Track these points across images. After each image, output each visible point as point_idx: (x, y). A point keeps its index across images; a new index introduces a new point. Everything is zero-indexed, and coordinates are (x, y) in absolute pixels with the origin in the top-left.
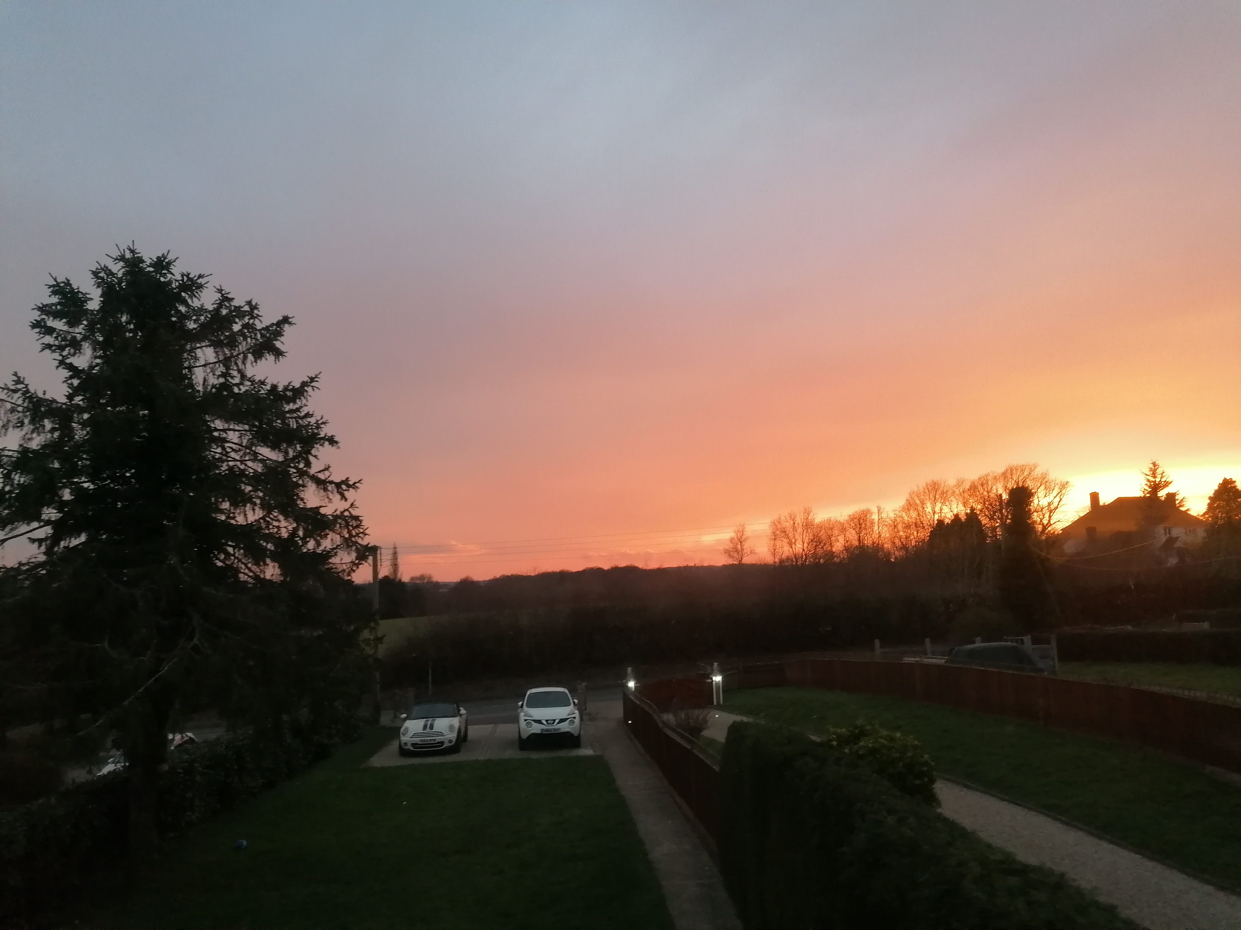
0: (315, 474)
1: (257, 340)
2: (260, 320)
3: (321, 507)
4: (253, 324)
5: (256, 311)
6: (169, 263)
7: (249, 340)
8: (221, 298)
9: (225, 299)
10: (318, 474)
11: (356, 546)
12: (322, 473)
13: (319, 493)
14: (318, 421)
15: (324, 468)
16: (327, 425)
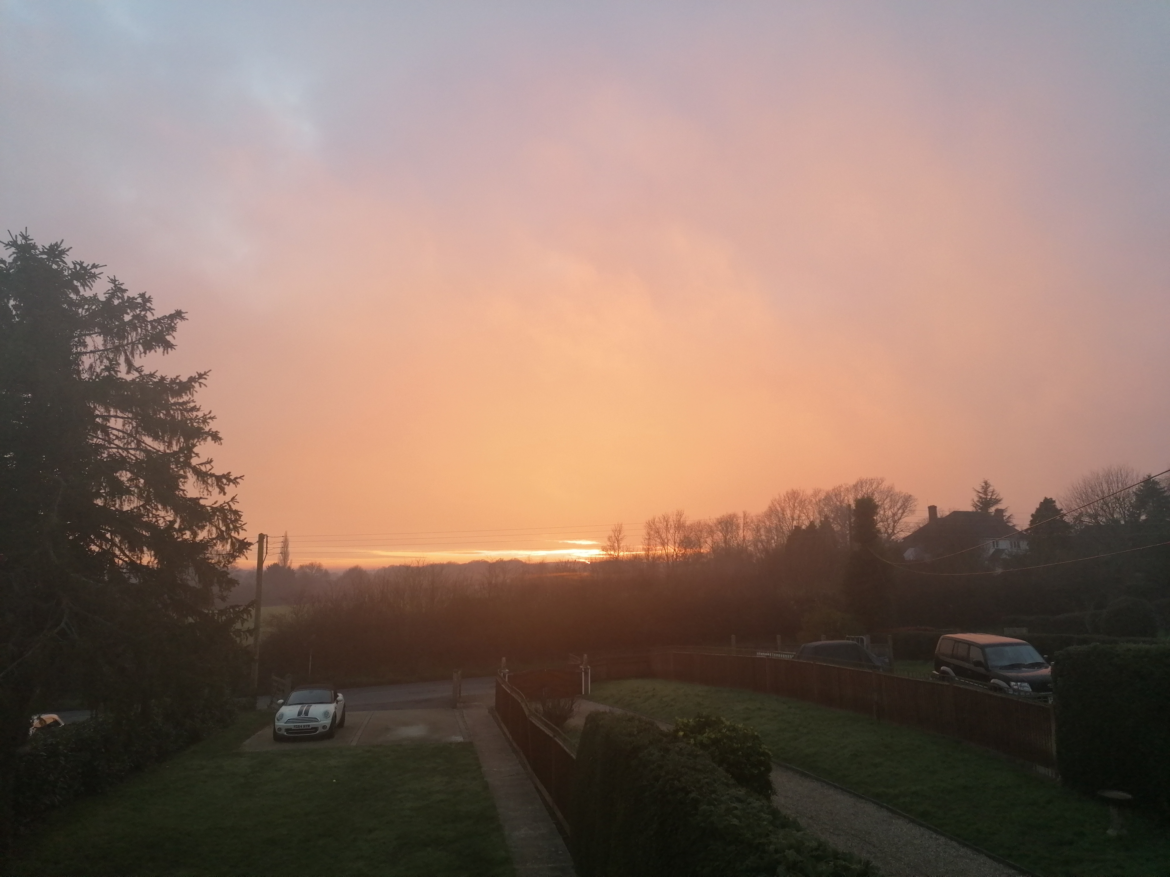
0: (197, 466)
1: (147, 330)
2: (152, 313)
3: (201, 498)
4: (145, 316)
5: (148, 304)
6: (63, 252)
7: (139, 330)
8: (114, 288)
9: (118, 289)
10: (200, 466)
11: (232, 540)
12: (204, 465)
13: (199, 484)
14: (205, 415)
15: (206, 461)
16: (213, 421)
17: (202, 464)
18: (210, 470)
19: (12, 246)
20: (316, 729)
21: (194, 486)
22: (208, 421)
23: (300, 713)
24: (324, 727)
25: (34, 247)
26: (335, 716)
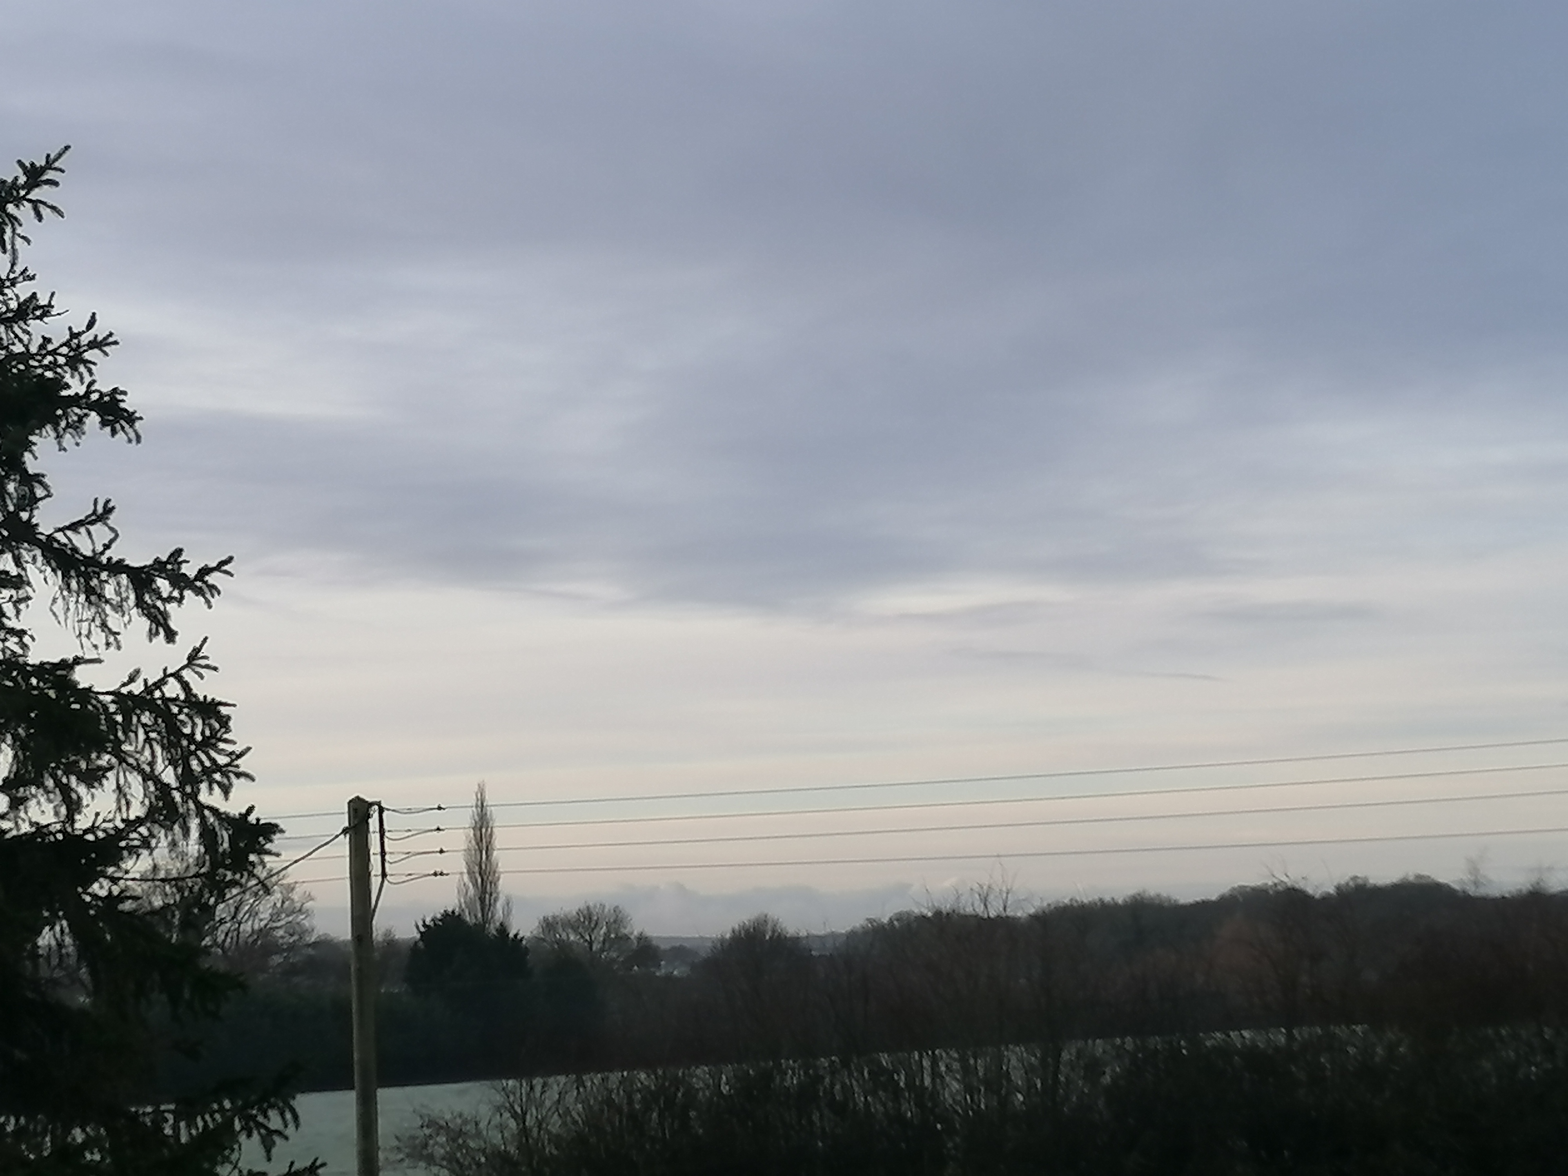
0: (60, 536)
3: (78, 661)
10: (69, 533)
11: (203, 819)
12: (82, 530)
13: (72, 606)
14: (74, 335)
15: (90, 512)
16: (106, 354)
17: (74, 527)
18: (107, 547)
21: (54, 614)
22: (87, 356)
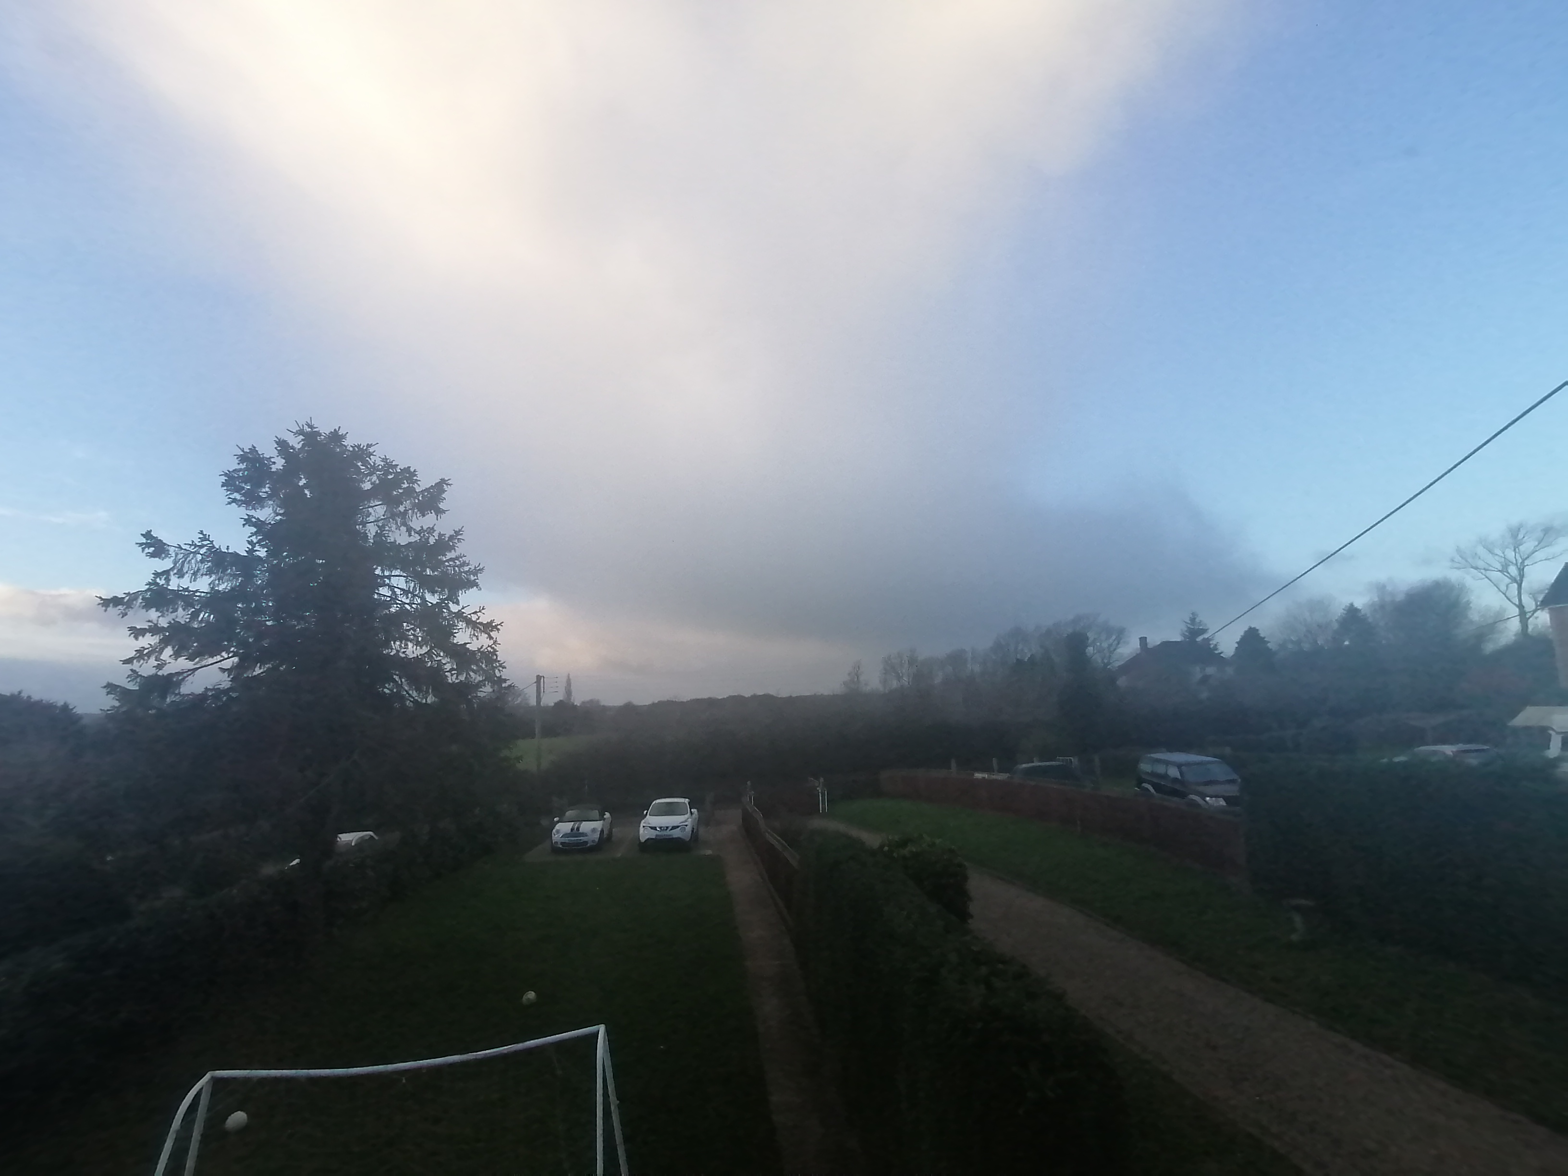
1: (419, 499)
2: (419, 484)
3: (469, 643)
4: (413, 487)
5: (415, 478)
7: (412, 499)
8: (387, 464)
9: (390, 465)
17: (471, 614)
18: (479, 619)
19: (300, 434)
20: (586, 842)
21: (465, 633)
22: (474, 573)
23: (572, 830)
24: (593, 841)
25: (319, 434)
26: (602, 831)
